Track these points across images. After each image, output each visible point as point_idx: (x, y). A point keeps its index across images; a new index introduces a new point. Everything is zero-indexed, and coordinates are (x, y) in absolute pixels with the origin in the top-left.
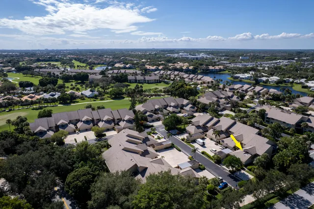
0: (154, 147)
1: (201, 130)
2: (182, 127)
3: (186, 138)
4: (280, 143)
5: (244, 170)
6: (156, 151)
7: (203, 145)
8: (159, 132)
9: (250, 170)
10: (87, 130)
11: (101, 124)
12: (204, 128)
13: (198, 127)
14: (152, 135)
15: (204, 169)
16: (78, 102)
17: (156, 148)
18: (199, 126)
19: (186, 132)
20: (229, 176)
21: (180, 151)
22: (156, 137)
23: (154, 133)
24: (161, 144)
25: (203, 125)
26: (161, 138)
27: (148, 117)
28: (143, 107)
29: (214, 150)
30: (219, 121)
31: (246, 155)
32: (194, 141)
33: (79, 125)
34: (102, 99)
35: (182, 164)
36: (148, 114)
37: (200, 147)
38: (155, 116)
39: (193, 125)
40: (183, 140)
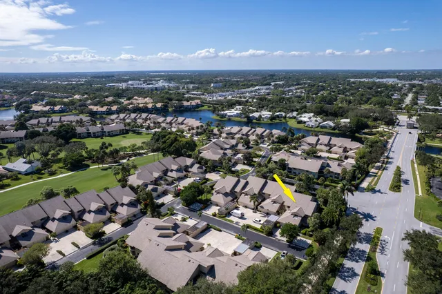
1: (230, 198)
2: (203, 197)
3: (217, 212)
4: (319, 198)
5: (299, 236)
6: (194, 238)
7: (242, 217)
8: (177, 210)
9: (305, 234)
10: (67, 232)
11: (89, 218)
12: (233, 195)
13: (226, 194)
15: (261, 246)
16: (9, 186)
17: (192, 235)
18: (226, 192)
19: (211, 203)
20: (289, 246)
21: (221, 231)
22: (179, 218)
23: (172, 214)
24: (194, 227)
25: (231, 191)
26: (187, 218)
27: (153, 193)
28: (138, 178)
29: (258, 220)
30: (247, 183)
31: (296, 218)
32: (229, 214)
33: (52, 226)
34: (52, 174)
35: (237, 248)
36: (150, 187)
37: (240, 220)
38: (160, 189)
39: (218, 193)
40: (215, 215)
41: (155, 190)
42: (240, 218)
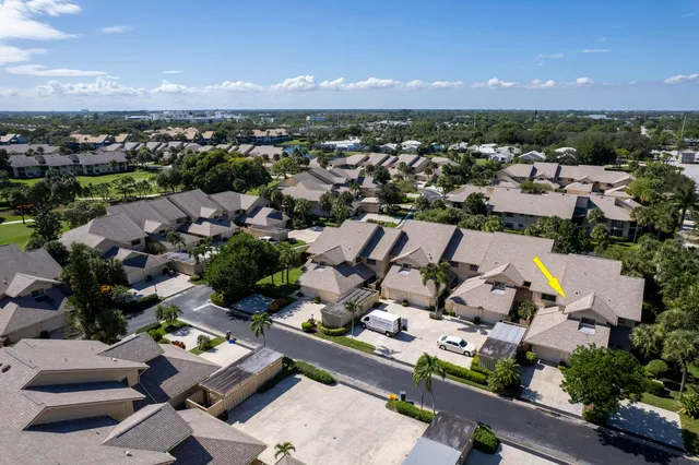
0: (206, 402)
1: (356, 279)
2: (278, 279)
3: (318, 318)
6: (225, 416)
7: (401, 332)
8: (194, 316)
12: (365, 270)
13: (344, 268)
14: (170, 337)
17: (218, 405)
18: (345, 263)
19: (301, 295)
21: (332, 382)
22: (191, 340)
23: (172, 329)
24: (235, 373)
25: (358, 259)
26: (219, 341)
27: (126, 268)
29: (458, 341)
30: (403, 239)
32: (357, 324)
36: (123, 254)
38: (154, 261)
39: (322, 264)
40: (310, 328)
41: (137, 262)
42: (392, 336)
